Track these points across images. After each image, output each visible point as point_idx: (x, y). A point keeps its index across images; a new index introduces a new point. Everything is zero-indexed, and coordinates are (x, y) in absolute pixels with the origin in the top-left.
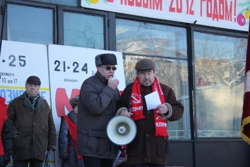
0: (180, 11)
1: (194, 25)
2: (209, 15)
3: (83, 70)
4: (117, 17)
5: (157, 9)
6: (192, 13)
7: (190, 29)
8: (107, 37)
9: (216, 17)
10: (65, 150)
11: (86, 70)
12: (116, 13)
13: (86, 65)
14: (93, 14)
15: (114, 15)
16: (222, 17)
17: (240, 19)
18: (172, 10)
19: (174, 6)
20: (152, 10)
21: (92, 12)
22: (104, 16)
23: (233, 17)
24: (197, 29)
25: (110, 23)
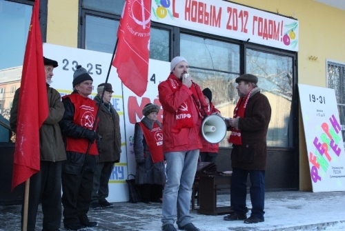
0: (235, 29)
1: (247, 42)
2: (260, 34)
3: (151, 80)
4: (181, 32)
5: (216, 26)
6: (246, 31)
7: (243, 45)
8: (172, 50)
9: (265, 35)
10: (142, 154)
11: (154, 80)
12: (181, 28)
13: (154, 75)
14: (160, 28)
15: (179, 30)
16: (271, 37)
17: (286, 40)
18: (229, 27)
19: (231, 24)
20: (212, 27)
21: (160, 26)
22: (170, 31)
23: (280, 37)
24: (250, 46)
25: (175, 37)
